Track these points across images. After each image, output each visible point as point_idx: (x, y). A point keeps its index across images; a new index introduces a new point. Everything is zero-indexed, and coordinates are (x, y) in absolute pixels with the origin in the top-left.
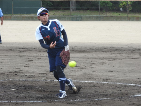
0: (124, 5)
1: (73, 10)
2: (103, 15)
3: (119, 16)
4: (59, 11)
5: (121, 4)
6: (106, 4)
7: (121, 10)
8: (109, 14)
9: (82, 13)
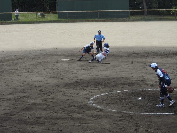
0: (173, 12)
1: (146, 15)
2: (162, 18)
3: (171, 18)
4: (139, 16)
5: (172, 12)
6: (163, 12)
7: (171, 14)
8: (165, 17)
9: (151, 17)
